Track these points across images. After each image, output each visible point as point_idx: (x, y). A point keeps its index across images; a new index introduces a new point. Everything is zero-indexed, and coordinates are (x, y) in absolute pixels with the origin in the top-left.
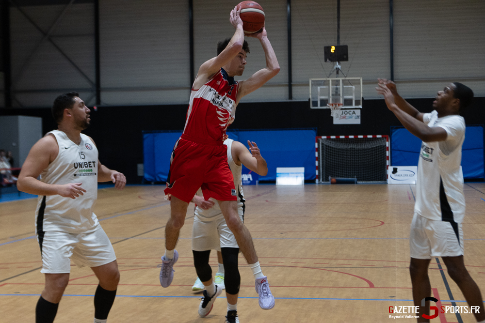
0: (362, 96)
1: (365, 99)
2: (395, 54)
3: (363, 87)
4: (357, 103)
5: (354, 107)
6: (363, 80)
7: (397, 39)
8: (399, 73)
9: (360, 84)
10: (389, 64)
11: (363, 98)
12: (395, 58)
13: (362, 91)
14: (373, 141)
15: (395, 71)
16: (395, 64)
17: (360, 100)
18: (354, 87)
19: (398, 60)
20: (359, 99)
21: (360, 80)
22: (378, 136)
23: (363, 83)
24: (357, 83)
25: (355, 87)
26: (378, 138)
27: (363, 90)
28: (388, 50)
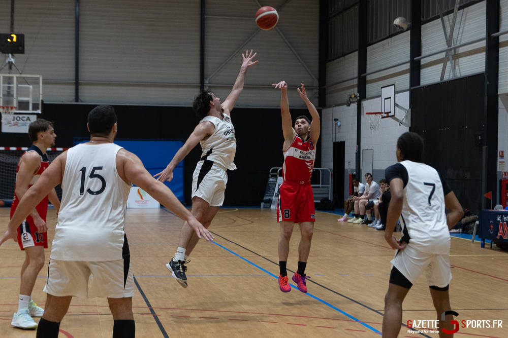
0: (41, 98)
1: (45, 103)
2: (80, 49)
3: (43, 87)
4: (35, 107)
5: (31, 111)
6: (43, 79)
7: (85, 31)
8: (86, 73)
9: (39, 84)
10: (73, 61)
11: (42, 101)
12: (80, 54)
13: (41, 92)
14: (51, 154)
15: (81, 70)
16: (81, 62)
17: (38, 104)
18: (31, 87)
19: (85, 57)
20: (38, 102)
21: (39, 78)
22: (58, 149)
23: (44, 83)
24: (35, 82)
25: (33, 87)
26: (58, 151)
27: (43, 92)
28: (72, 43)
